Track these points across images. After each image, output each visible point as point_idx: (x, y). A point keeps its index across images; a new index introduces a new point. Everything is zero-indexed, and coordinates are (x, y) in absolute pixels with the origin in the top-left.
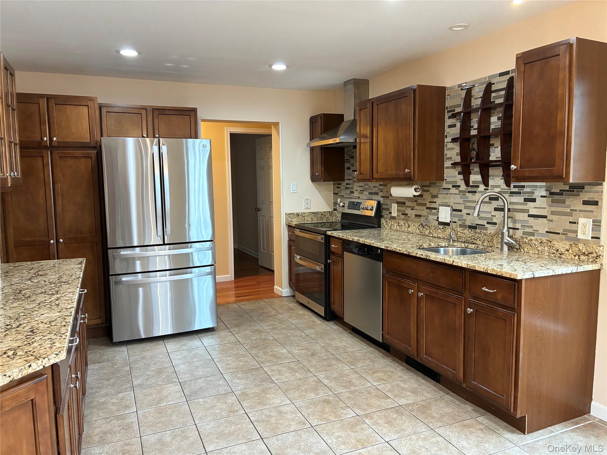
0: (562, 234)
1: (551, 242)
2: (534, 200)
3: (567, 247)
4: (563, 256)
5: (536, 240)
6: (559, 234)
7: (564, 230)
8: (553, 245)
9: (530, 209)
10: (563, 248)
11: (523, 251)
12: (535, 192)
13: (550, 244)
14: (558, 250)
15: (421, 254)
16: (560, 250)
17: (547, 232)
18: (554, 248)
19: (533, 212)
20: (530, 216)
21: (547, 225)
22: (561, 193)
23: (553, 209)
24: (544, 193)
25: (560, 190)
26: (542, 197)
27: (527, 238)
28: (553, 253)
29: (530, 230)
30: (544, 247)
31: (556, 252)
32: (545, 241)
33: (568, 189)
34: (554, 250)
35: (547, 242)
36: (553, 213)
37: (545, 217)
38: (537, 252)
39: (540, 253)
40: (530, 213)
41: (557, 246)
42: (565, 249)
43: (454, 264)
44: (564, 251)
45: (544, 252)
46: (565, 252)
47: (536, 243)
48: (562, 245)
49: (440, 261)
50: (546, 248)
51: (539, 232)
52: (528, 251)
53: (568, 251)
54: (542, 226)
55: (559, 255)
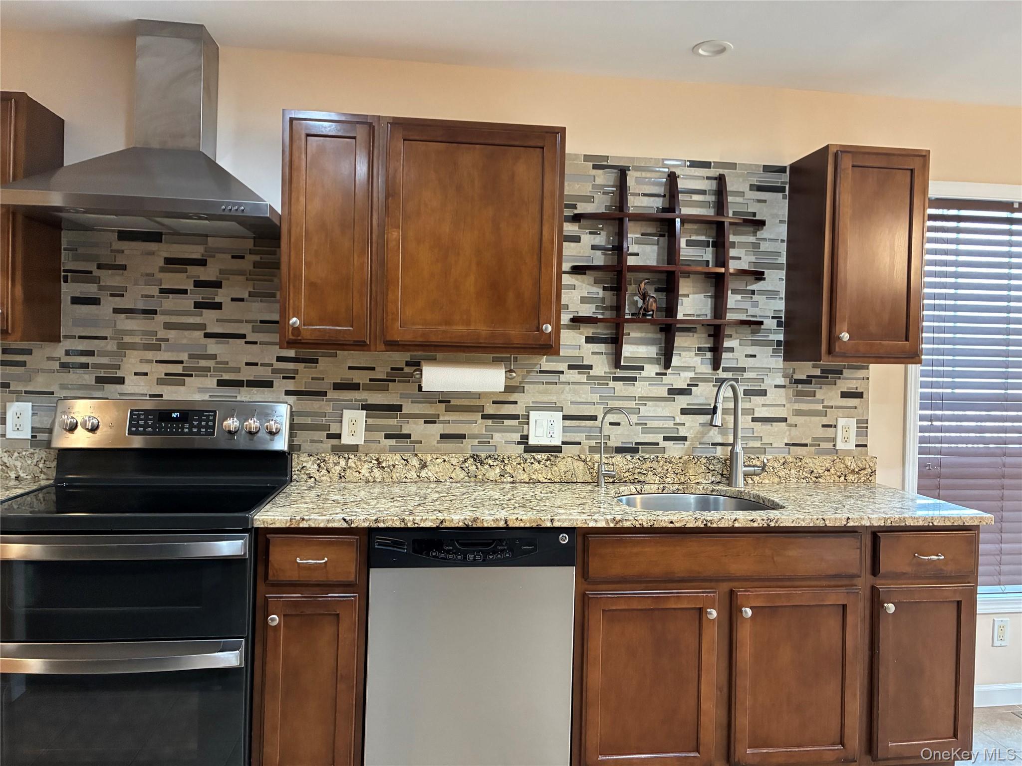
0: (812, 445)
1: (801, 459)
2: (763, 393)
3: (827, 465)
4: (821, 480)
5: (776, 460)
6: (806, 445)
7: (814, 439)
8: (805, 465)
9: (756, 409)
10: (821, 466)
11: (751, 482)
12: (765, 378)
13: (800, 464)
14: (813, 472)
16: (815, 471)
17: (786, 444)
18: (806, 470)
19: (761, 413)
20: (754, 420)
21: (788, 433)
22: (808, 381)
23: (797, 406)
24: (781, 381)
25: (808, 376)
26: (776, 386)
27: (758, 458)
28: (805, 478)
29: (757, 444)
30: (790, 470)
31: (809, 475)
32: (791, 460)
33: (819, 374)
34: (806, 472)
35: (795, 460)
36: (798, 413)
37: (785, 420)
38: (777, 480)
39: (784, 482)
40: (756, 415)
41: (811, 465)
42: (824, 468)
43: (851, 524)
44: (822, 471)
45: (790, 477)
46: (823, 473)
47: (776, 465)
48: (818, 464)
49: (811, 525)
50: (792, 471)
51: (773, 446)
52: (760, 481)
53: (828, 470)
54: (778, 435)
55: (814, 479)
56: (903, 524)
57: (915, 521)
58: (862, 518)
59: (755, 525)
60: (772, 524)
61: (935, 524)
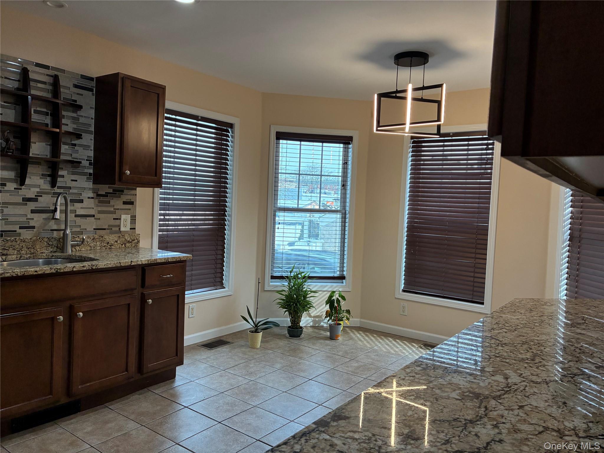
0: (108, 229)
1: (102, 237)
2: (81, 201)
3: (116, 239)
4: (113, 247)
5: (89, 237)
6: (105, 229)
7: (109, 226)
8: (105, 240)
9: (77, 210)
10: (113, 240)
11: (75, 250)
12: (83, 193)
13: (102, 239)
14: (108, 243)
15: (83, 265)
16: (110, 242)
17: (94, 229)
18: (105, 242)
19: (80, 212)
20: (76, 216)
21: (95, 223)
22: (106, 195)
23: (100, 209)
24: (91, 195)
25: (106, 193)
26: (89, 198)
27: (79, 237)
28: (105, 246)
29: (78, 229)
30: (96, 243)
31: (106, 245)
32: (97, 237)
33: (112, 191)
34: (105, 243)
35: (99, 237)
36: (100, 212)
37: (94, 216)
38: (89, 248)
39: (93, 249)
40: (77, 213)
41: (108, 239)
42: (114, 241)
43: (133, 264)
44: (113, 242)
45: (96, 246)
46: (114, 243)
47: (89, 240)
48: (111, 238)
49: (114, 266)
50: (98, 243)
51: (87, 230)
52: (80, 249)
53: (116, 242)
54: (89, 224)
55: (109, 247)
56: (156, 262)
57: (161, 260)
58: (138, 261)
59: (85, 269)
60: (94, 268)
61: (169, 261)
